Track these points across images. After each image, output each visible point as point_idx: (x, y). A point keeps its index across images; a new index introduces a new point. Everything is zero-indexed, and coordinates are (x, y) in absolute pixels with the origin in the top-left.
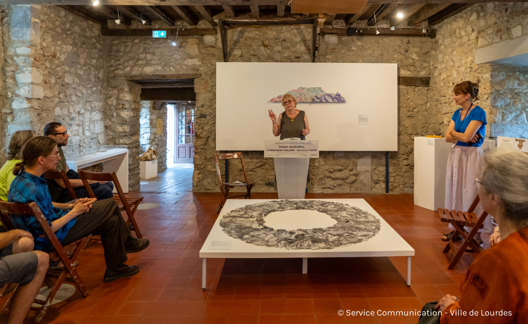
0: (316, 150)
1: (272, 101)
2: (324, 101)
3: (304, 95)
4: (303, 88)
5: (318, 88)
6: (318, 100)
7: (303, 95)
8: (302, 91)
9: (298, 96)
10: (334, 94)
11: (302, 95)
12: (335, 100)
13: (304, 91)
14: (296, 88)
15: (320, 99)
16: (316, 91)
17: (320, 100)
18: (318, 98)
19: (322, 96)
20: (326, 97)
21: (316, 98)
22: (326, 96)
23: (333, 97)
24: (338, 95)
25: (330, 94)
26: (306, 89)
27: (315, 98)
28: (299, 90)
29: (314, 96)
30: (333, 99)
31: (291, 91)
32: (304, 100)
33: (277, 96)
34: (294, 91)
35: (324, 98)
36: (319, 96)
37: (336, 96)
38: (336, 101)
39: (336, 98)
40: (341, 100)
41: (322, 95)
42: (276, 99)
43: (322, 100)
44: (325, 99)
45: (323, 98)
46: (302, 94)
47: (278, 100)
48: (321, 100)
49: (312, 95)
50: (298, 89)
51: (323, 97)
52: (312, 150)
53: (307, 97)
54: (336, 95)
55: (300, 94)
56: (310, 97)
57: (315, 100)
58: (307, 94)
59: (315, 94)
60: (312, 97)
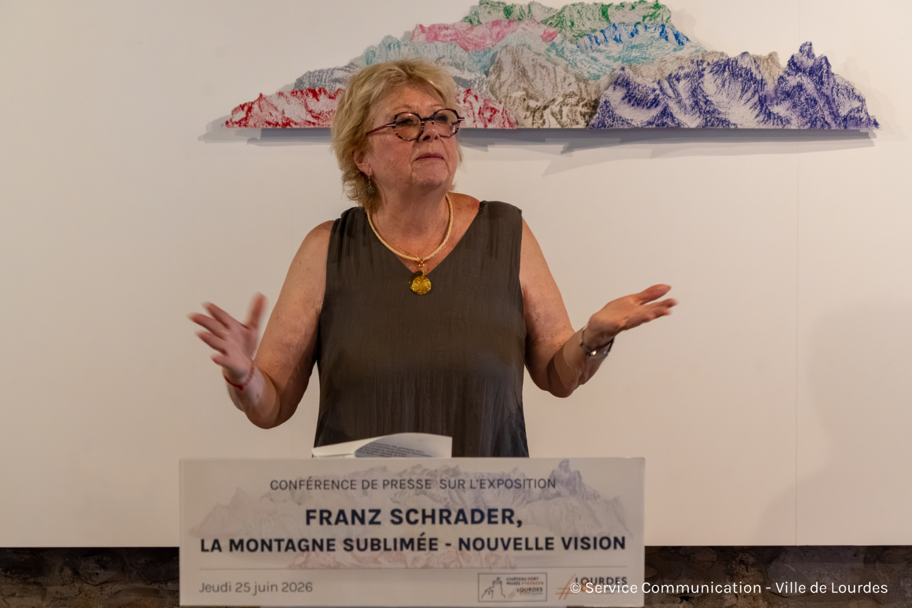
0: (620, 543)
1: (243, 123)
2: (691, 121)
3: (524, 72)
4: (508, 12)
5: (641, 11)
6: (639, 117)
7: (508, 74)
8: (499, 38)
9: (466, 76)
10: (772, 57)
11: (499, 69)
12: (780, 109)
13: (515, 36)
15: (655, 102)
16: (624, 36)
17: (655, 112)
18: (634, 99)
19: (673, 79)
20: (710, 84)
21: (620, 93)
22: (708, 77)
23: (770, 87)
24: (811, 72)
25: (745, 63)
26: (539, 15)
27: (615, 96)
28: (479, 32)
29: (604, 80)
30: (762, 101)
31: (411, 37)
32: (523, 114)
33: (288, 81)
34: (434, 34)
35: (694, 92)
36: (645, 81)
37: (793, 81)
38: (795, 124)
39: (788, 95)
40: (835, 115)
41: (671, 68)
42: (281, 104)
43: (674, 108)
44: (700, 103)
45: (684, 94)
46: (506, 60)
47: (296, 111)
48: (665, 113)
49: (586, 69)
50: (472, 21)
51: (683, 86)
52: (585, 543)
53: (543, 86)
54: (794, 66)
55: (486, 60)
56: (574, 88)
57: (613, 117)
58: (542, 60)
59: (617, 65)
60: (592, 89)
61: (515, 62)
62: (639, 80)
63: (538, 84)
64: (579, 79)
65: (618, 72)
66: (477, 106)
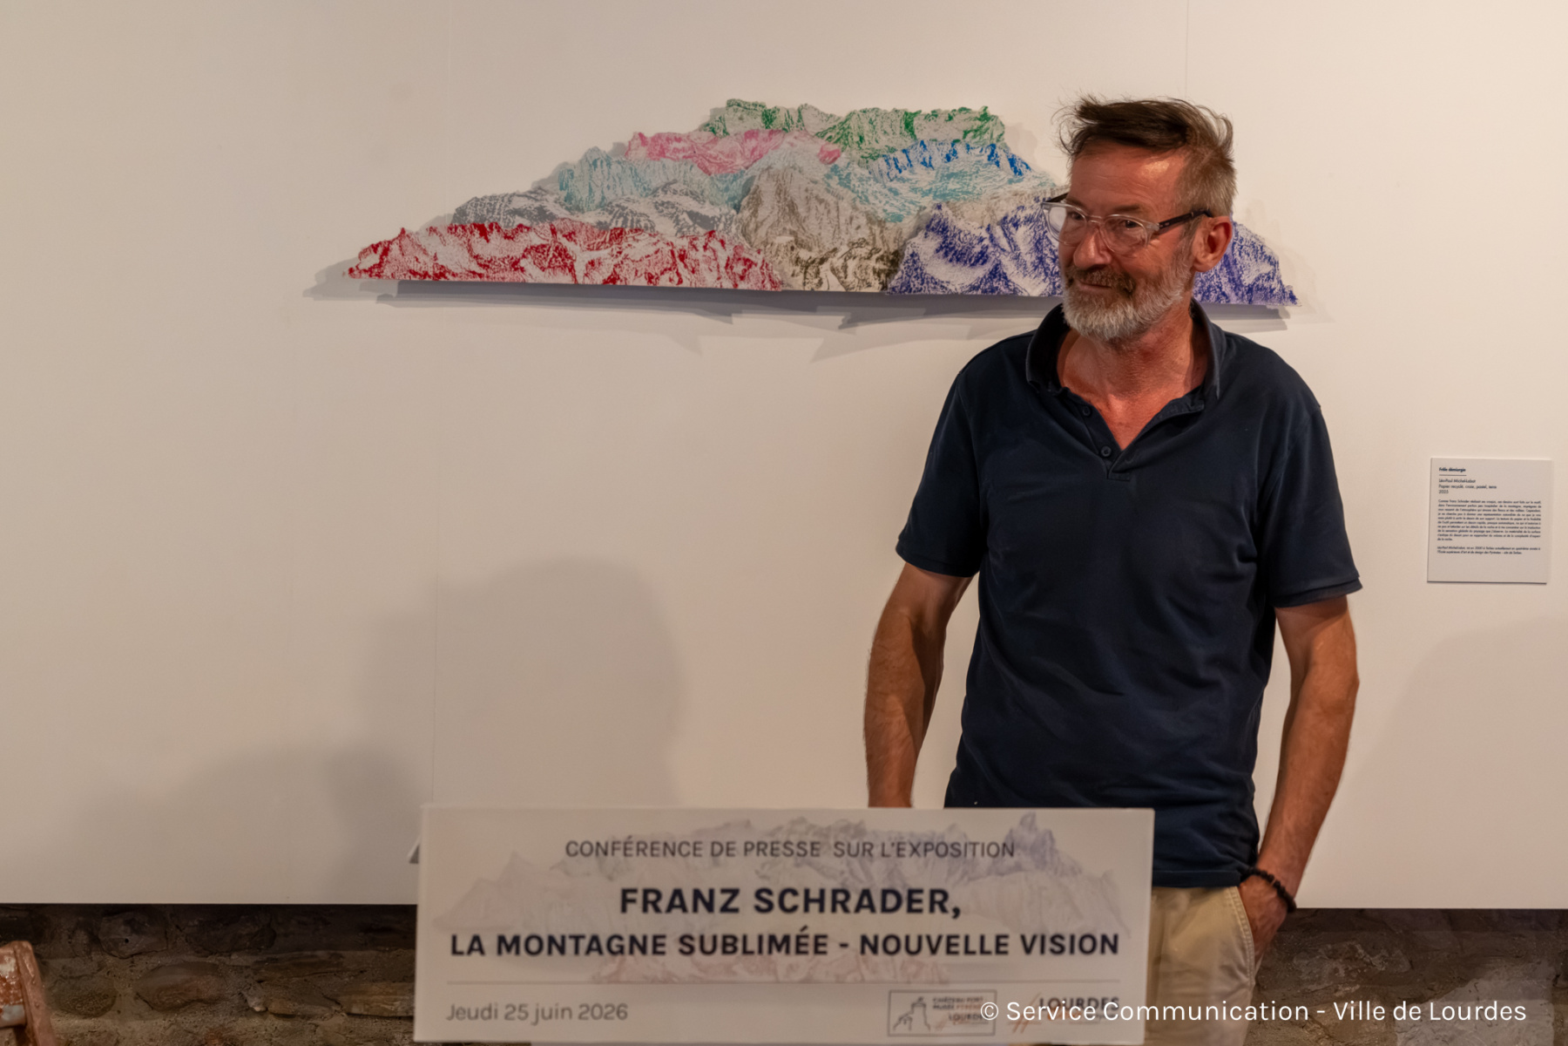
1: (375, 271)
2: (1033, 286)
3: (792, 208)
4: (768, 117)
5: (961, 123)
6: (959, 278)
7: (769, 210)
8: (756, 155)
9: (708, 211)
11: (757, 202)
13: (781, 153)
14: (686, 120)
15: (982, 258)
16: (938, 161)
17: (981, 272)
18: (953, 251)
19: (1008, 227)
21: (934, 243)
26: (814, 125)
27: (926, 246)
28: (724, 145)
29: (908, 224)
31: (623, 150)
32: (790, 268)
34: (659, 146)
35: (1038, 244)
36: (970, 223)
40: (1236, 283)
41: (1007, 208)
42: (433, 244)
43: (1009, 269)
44: (1046, 259)
45: (1025, 247)
46: (767, 188)
47: (454, 257)
48: (997, 274)
49: (882, 206)
50: (714, 128)
51: (1023, 235)
53: (819, 229)
55: (736, 188)
56: (864, 233)
57: (922, 278)
58: (819, 190)
59: (927, 202)
60: (890, 235)
61: (780, 191)
62: (960, 224)
63: (812, 226)
64: (871, 219)
65: (930, 211)
66: (723, 255)
